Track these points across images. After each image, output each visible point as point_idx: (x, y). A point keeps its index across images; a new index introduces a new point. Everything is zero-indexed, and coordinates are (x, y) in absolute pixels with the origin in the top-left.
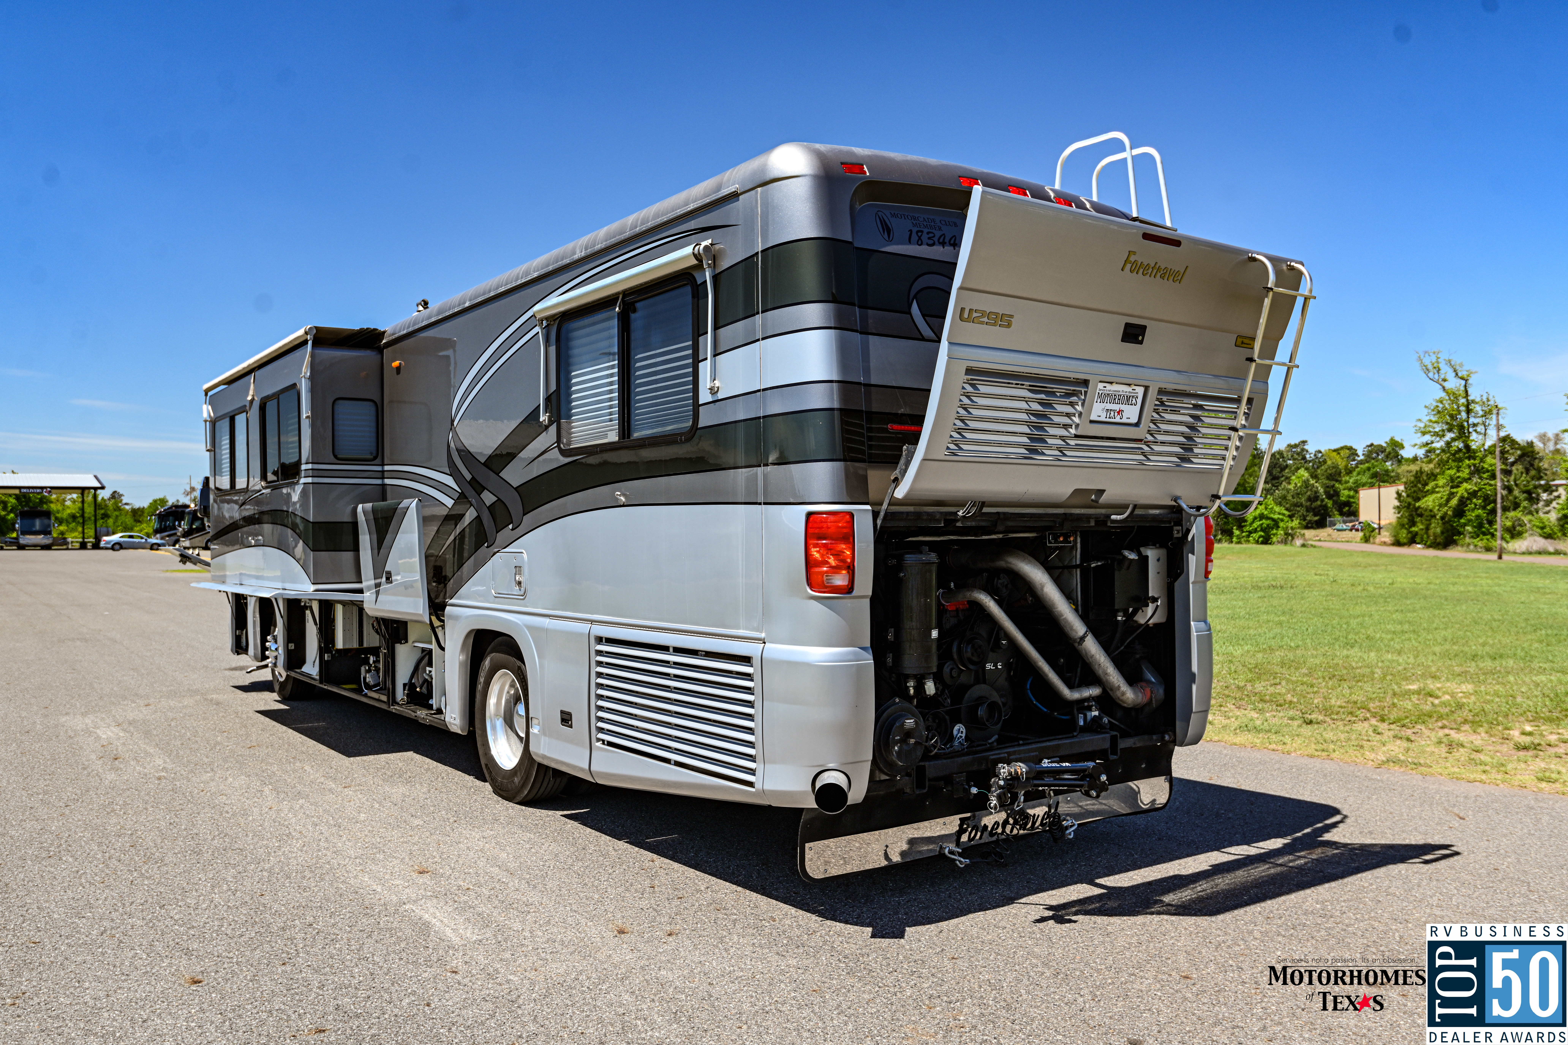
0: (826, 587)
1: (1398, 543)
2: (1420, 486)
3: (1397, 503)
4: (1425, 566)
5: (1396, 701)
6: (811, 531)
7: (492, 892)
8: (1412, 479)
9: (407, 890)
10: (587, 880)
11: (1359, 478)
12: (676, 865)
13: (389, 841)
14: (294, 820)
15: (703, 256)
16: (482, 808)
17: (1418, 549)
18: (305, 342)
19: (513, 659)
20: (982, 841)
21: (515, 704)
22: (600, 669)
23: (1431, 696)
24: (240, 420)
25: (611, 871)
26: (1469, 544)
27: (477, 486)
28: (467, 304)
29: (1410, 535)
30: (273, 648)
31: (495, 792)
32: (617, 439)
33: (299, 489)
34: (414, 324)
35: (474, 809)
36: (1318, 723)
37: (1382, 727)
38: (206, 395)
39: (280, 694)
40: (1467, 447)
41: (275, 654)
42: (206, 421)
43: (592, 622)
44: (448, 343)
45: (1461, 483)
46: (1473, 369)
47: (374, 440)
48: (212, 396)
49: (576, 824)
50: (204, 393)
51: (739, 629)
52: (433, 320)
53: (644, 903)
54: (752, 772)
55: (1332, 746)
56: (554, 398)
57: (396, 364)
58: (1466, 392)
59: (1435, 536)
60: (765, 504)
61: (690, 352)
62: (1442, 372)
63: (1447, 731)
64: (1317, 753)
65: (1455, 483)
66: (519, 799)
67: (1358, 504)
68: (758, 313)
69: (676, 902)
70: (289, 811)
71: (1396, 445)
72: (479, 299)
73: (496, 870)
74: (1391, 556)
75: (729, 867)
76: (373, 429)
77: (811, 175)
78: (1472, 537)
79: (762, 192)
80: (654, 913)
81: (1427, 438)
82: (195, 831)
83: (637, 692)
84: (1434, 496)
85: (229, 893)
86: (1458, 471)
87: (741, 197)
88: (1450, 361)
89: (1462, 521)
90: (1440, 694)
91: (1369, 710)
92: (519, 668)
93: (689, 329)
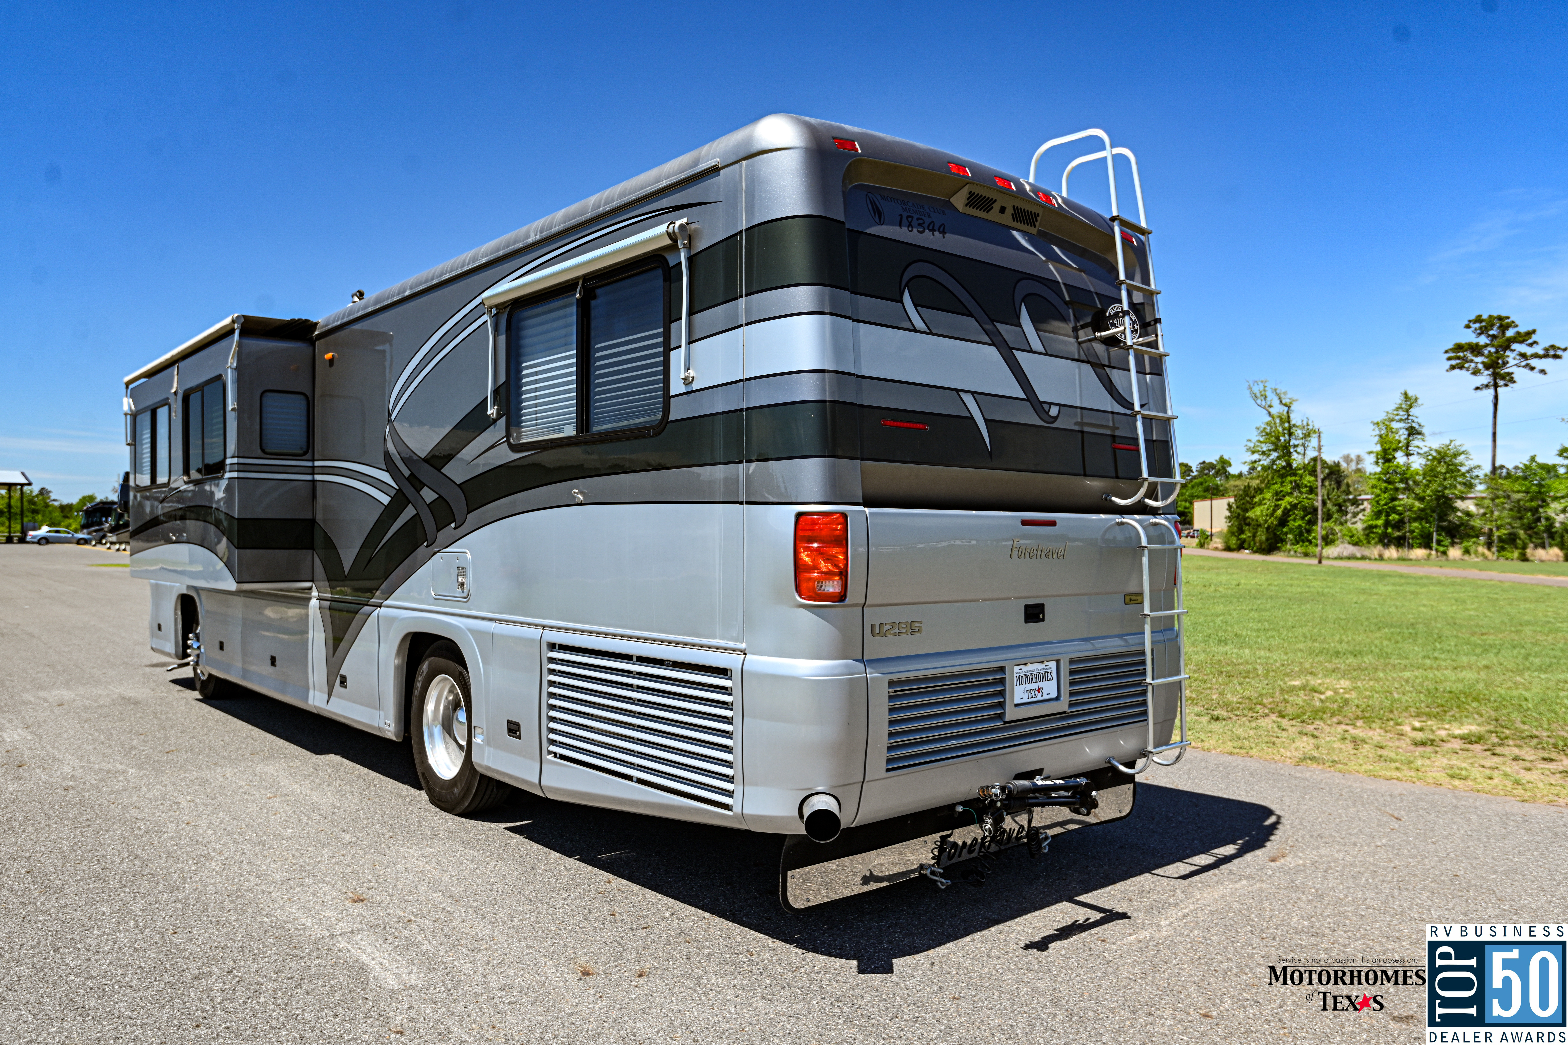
0: (817, 594)
1: (1228, 549)
2: (1248, 499)
3: (1228, 514)
4: (1259, 569)
5: (1286, 697)
6: (800, 533)
7: (437, 924)
8: (1241, 492)
9: (341, 924)
10: (541, 907)
11: (1194, 491)
12: (635, 887)
13: (319, 862)
14: (213, 838)
15: (678, 235)
16: (419, 821)
17: (1245, 555)
18: (231, 332)
19: (453, 664)
20: (961, 859)
21: (455, 710)
22: (552, 678)
23: (1316, 692)
24: (162, 413)
25: (565, 895)
26: (1289, 551)
27: (416, 483)
28: (407, 293)
29: (1239, 542)
30: (195, 646)
31: (433, 801)
32: (574, 433)
33: (224, 483)
34: (349, 315)
35: (410, 821)
36: (1224, 719)
37: (1285, 723)
38: (127, 387)
39: (201, 693)
40: (1289, 465)
41: (197, 652)
42: (126, 414)
43: (544, 627)
44: (385, 338)
45: (1284, 496)
46: (1295, 397)
47: (304, 434)
48: (132, 389)
49: (521, 839)
50: (124, 386)
51: (714, 637)
52: (370, 309)
53: (606, 936)
54: (730, 794)
55: (1246, 742)
56: (503, 391)
57: (329, 355)
58: (1289, 417)
59: (1261, 543)
60: (747, 503)
61: (661, 339)
62: (1268, 399)
63: (1344, 727)
64: (1236, 751)
65: (1279, 496)
66: (459, 810)
67: (1192, 514)
68: (741, 296)
69: (641, 934)
70: (208, 827)
71: (1224, 463)
72: (421, 288)
73: (439, 896)
74: (1226, 560)
75: (691, 889)
76: (304, 424)
77: (802, 148)
78: (1293, 544)
79: (747, 166)
80: (619, 948)
81: (1256, 457)
82: (102, 852)
83: (593, 703)
84: (1262, 507)
85: (137, 931)
86: (1282, 486)
87: (722, 172)
88: (1275, 390)
89: (1285, 530)
90: (1323, 690)
91: (1264, 706)
92: (461, 673)
93: (659, 315)
